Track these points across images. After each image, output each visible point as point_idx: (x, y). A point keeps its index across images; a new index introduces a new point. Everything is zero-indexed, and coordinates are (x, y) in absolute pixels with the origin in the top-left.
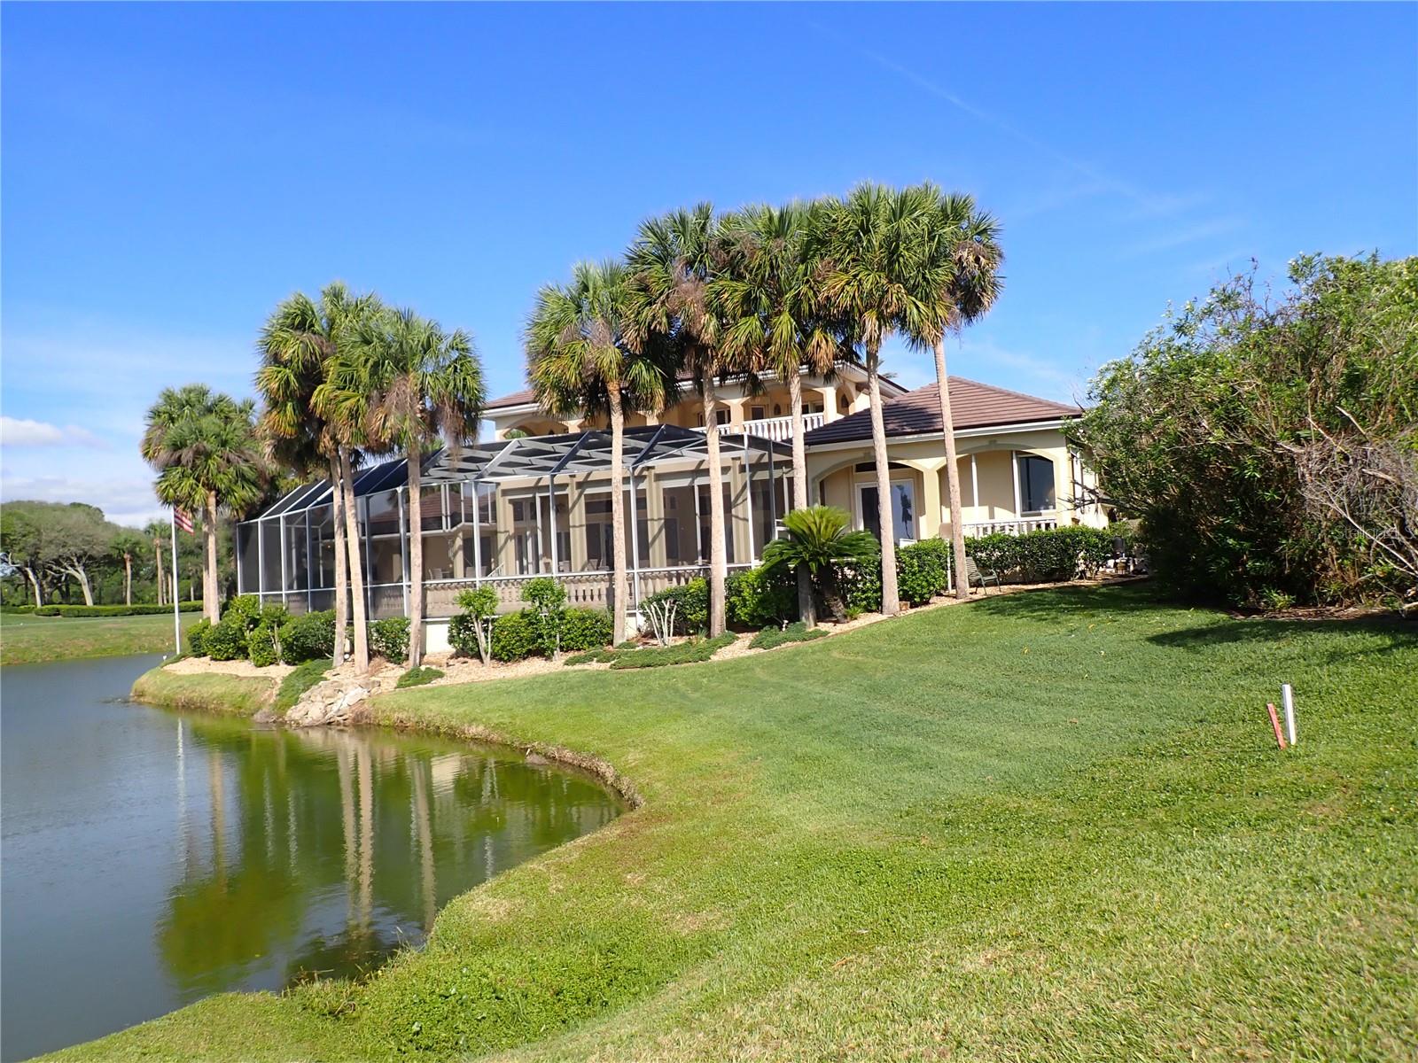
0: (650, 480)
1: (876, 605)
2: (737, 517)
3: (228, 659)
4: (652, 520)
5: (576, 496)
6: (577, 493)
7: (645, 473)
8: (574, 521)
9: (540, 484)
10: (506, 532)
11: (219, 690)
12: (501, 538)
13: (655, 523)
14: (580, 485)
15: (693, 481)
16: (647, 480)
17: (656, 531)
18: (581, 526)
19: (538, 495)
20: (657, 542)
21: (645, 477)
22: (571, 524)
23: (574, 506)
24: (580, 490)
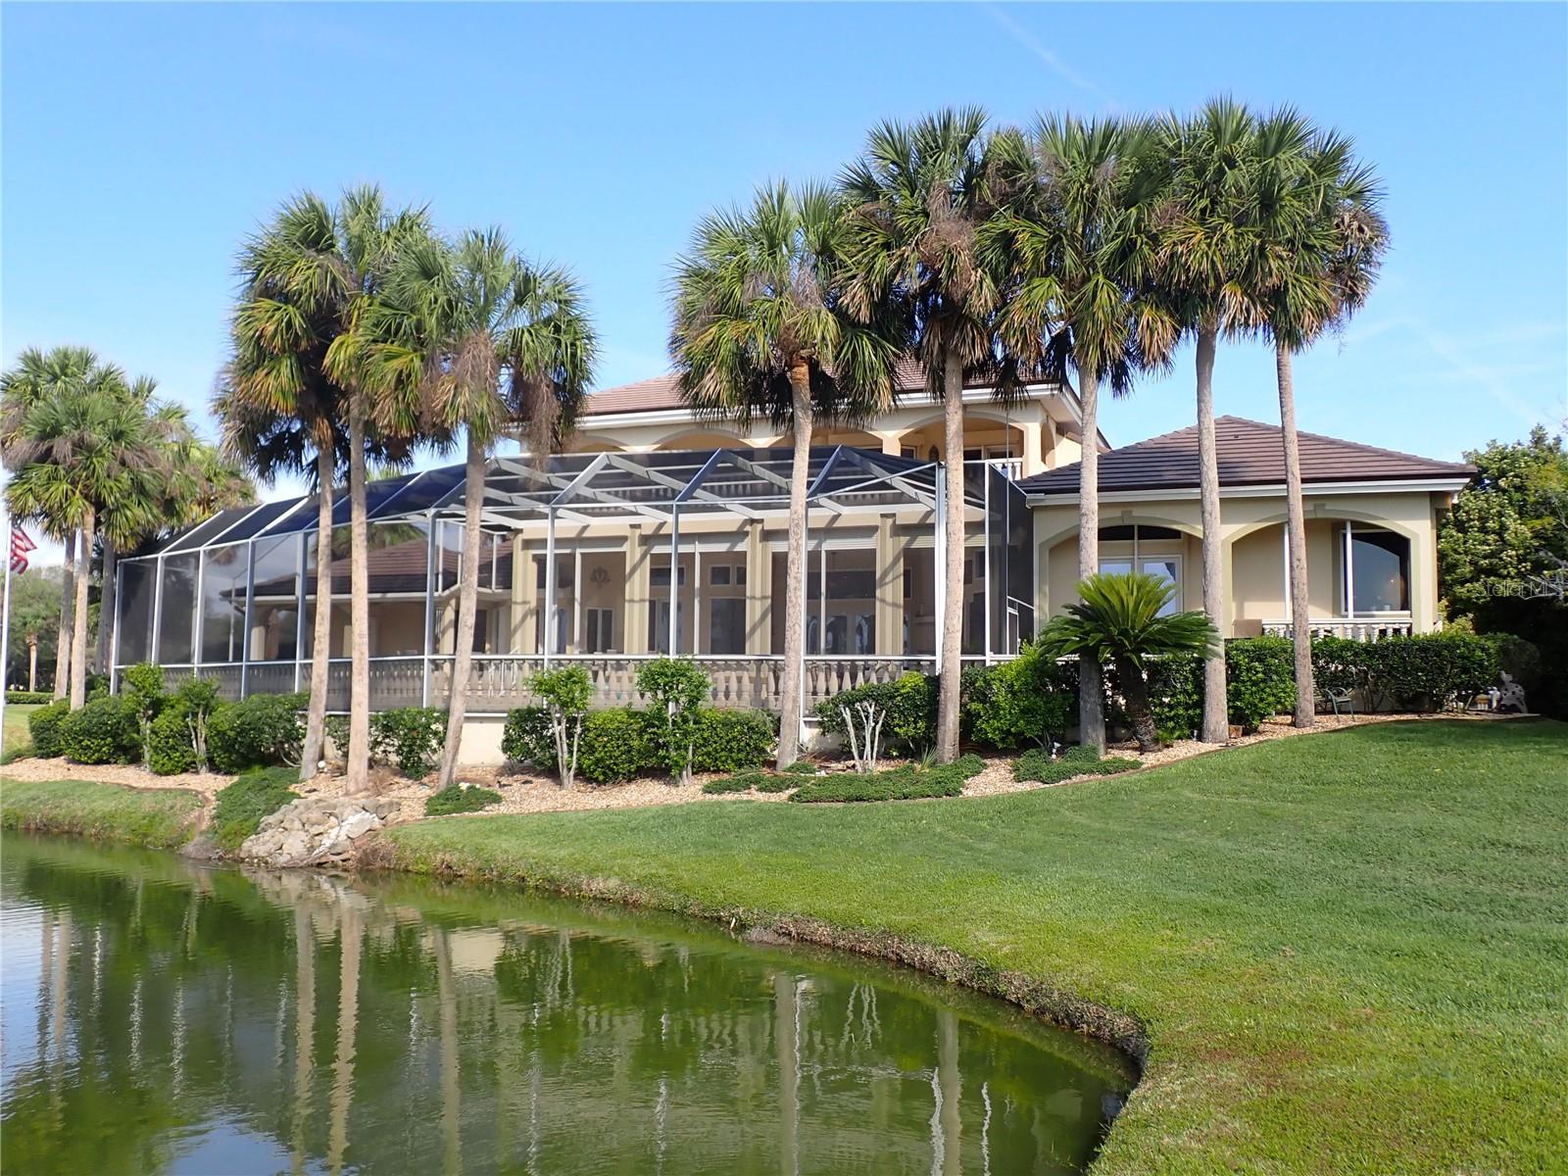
0: (753, 540)
1: (1196, 728)
2: (883, 601)
3: (99, 762)
4: (753, 598)
5: (638, 556)
6: (639, 551)
7: (748, 528)
8: (632, 592)
9: (585, 535)
10: (525, 603)
11: (104, 806)
12: (518, 612)
14: (645, 540)
15: (819, 545)
16: (748, 540)
17: (758, 615)
18: (642, 601)
19: (579, 551)
20: (758, 633)
21: (746, 534)
22: (627, 597)
23: (633, 570)
24: (645, 548)
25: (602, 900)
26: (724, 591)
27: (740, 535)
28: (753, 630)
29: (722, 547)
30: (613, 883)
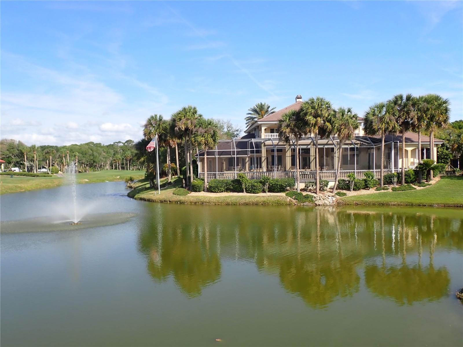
4: (311, 156)
8: (287, 155)
12: (263, 159)
13: (313, 157)
15: (324, 146)
17: (313, 159)
20: (313, 162)
23: (287, 151)
24: (290, 147)
25: (394, 205)
26: (306, 155)
27: (309, 145)
28: (312, 162)
29: (305, 147)
30: (396, 203)
